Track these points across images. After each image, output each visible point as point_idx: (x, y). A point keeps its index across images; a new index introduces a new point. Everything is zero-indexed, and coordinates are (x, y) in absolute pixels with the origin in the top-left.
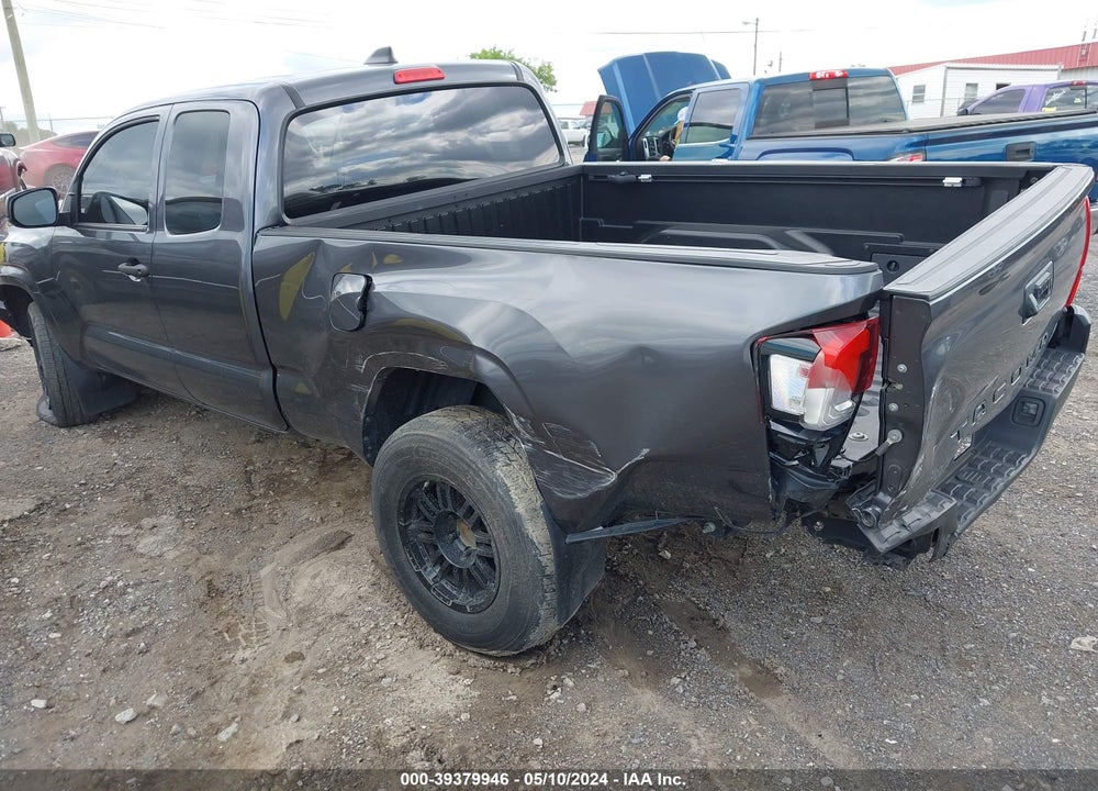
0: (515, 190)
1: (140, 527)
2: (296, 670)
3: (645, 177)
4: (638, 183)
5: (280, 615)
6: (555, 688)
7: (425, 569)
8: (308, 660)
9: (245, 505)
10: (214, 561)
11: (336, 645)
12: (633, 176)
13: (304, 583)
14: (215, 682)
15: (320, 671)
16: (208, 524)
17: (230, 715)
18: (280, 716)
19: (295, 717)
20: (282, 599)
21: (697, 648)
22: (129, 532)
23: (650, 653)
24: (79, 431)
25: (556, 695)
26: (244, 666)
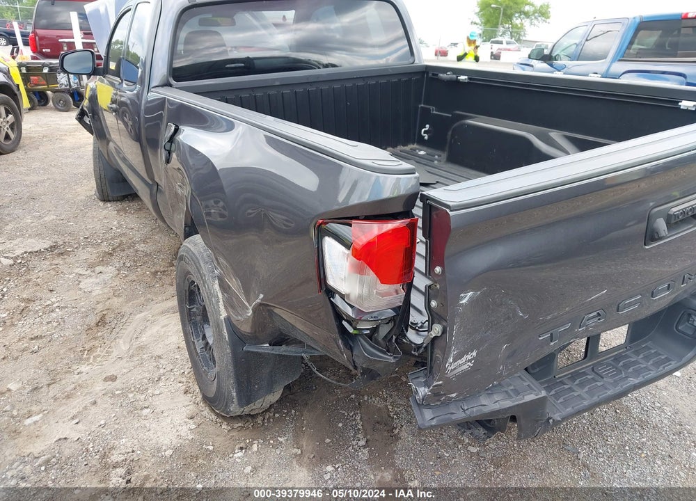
0: (363, 78)
1: (93, 271)
2: (104, 388)
3: (463, 78)
4: (458, 81)
5: (124, 347)
6: (241, 449)
7: (198, 341)
8: (118, 381)
9: (162, 269)
10: (116, 302)
11: (139, 377)
12: (455, 76)
13: (155, 329)
14: (53, 383)
15: (117, 392)
16: (133, 277)
17: (44, 408)
18: (69, 417)
19: (77, 421)
20: (135, 336)
21: (364, 447)
22: (86, 273)
23: (328, 441)
24: (109, 205)
25: (240, 454)
26: (77, 377)
